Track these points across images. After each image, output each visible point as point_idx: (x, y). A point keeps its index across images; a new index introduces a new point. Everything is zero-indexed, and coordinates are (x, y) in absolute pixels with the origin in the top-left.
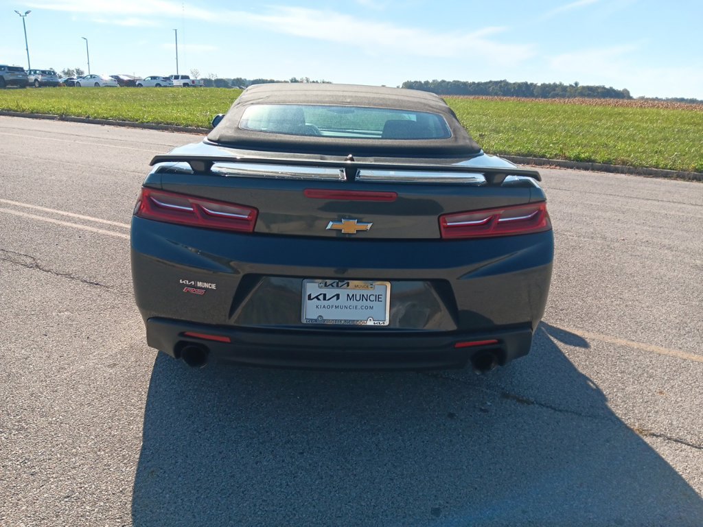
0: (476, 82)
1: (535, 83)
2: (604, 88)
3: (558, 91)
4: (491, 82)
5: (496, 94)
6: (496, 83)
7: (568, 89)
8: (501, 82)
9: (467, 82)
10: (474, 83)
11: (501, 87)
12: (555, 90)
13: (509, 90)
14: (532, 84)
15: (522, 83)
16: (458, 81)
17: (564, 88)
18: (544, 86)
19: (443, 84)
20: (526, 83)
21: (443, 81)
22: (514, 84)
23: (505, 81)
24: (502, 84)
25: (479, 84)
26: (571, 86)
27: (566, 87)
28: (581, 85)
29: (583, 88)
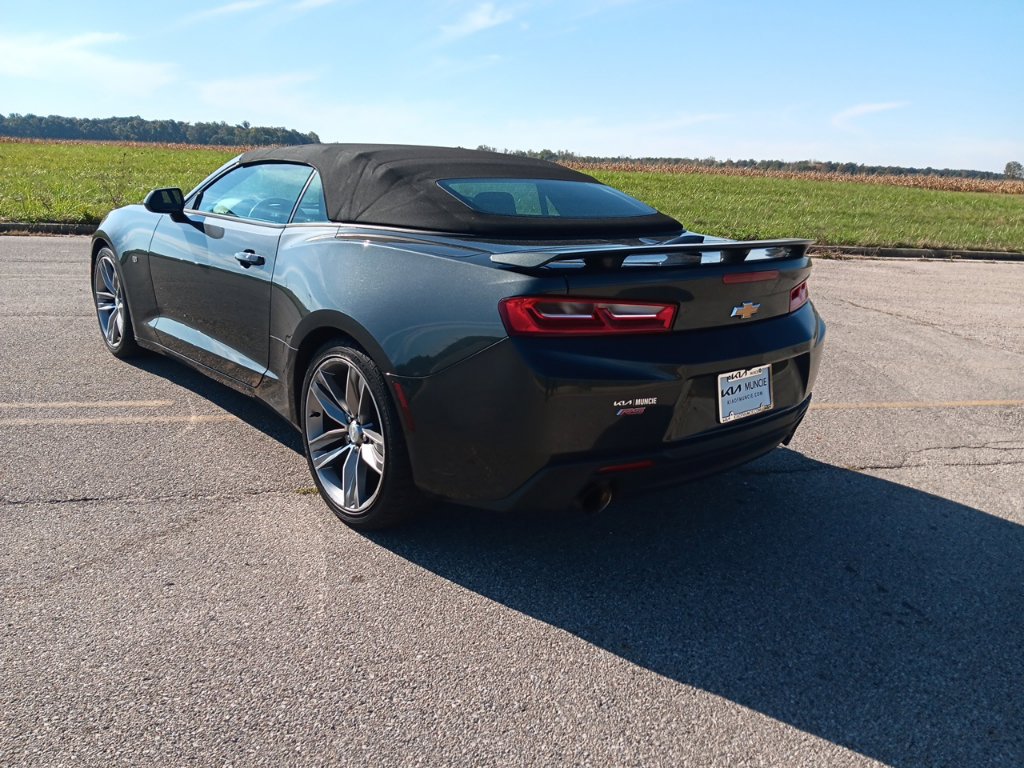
0: (90, 119)
1: (185, 121)
2: (284, 130)
3: (222, 134)
4: (114, 119)
5: (128, 138)
6: (124, 121)
7: (236, 132)
8: (132, 119)
9: (75, 118)
10: (87, 121)
11: (132, 127)
12: (216, 133)
13: (147, 132)
14: (181, 123)
15: (167, 122)
16: (59, 117)
17: (230, 130)
18: (200, 127)
19: (31, 121)
20: (172, 122)
21: (31, 117)
22: (154, 122)
23: (138, 118)
24: (135, 122)
25: (95, 122)
26: (239, 127)
27: (232, 129)
28: (252, 125)
29: (257, 130)
